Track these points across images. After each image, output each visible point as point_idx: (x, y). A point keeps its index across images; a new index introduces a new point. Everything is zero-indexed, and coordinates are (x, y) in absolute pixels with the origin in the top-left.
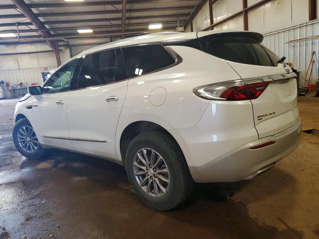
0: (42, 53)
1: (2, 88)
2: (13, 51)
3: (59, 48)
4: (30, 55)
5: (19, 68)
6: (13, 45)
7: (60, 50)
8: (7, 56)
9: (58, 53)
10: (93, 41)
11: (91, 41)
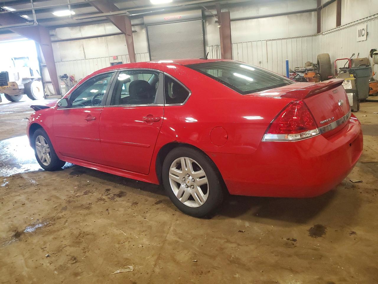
0: (111, 36)
1: (65, 83)
2: (79, 35)
3: (133, 29)
4: (98, 39)
5: (85, 57)
6: (79, 27)
7: (133, 32)
8: (72, 42)
9: (130, 36)
10: (177, 16)
11: (174, 16)
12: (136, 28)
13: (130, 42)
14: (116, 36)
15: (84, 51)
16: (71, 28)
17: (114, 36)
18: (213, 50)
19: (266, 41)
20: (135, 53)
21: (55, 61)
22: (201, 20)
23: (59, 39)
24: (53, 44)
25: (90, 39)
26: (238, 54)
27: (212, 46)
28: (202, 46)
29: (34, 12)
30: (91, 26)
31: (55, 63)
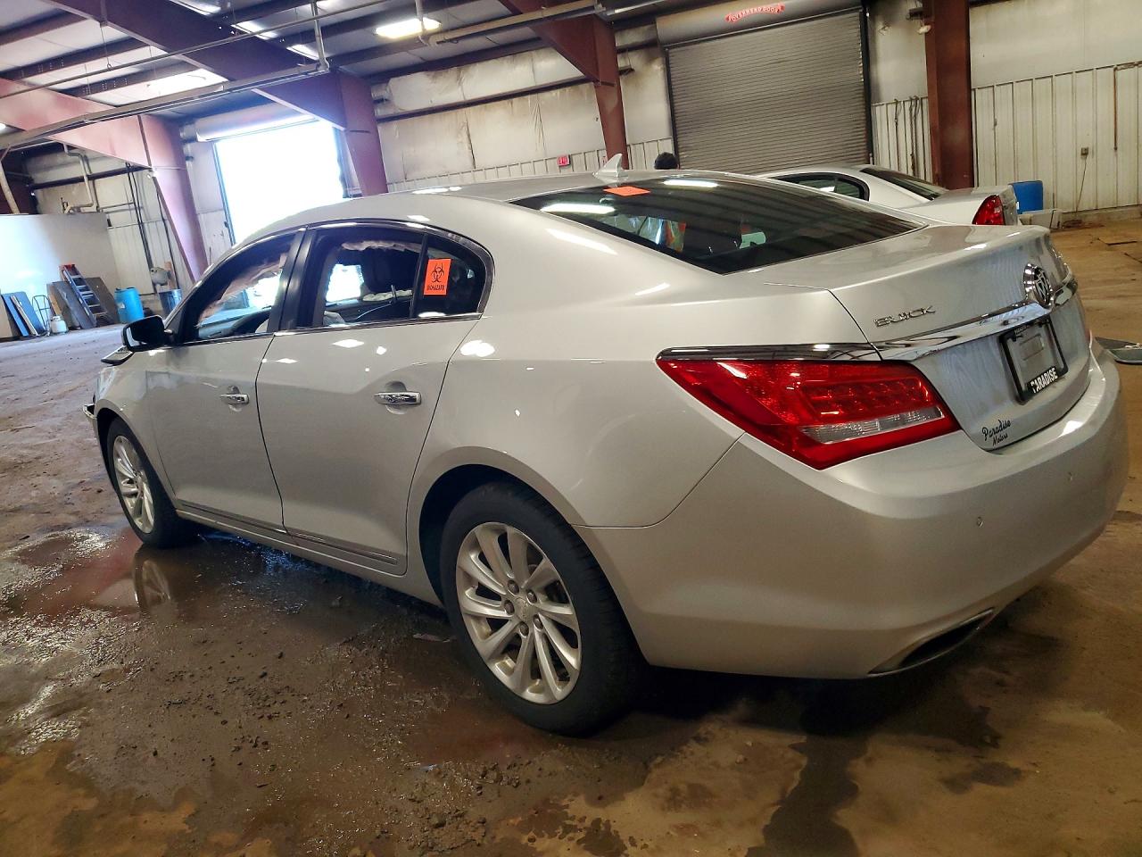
0: (554, 93)
2: (455, 96)
3: (621, 63)
4: (511, 103)
5: (474, 164)
6: (456, 69)
7: (623, 72)
8: (436, 116)
9: (612, 85)
10: (769, 6)
11: (760, 8)
12: (634, 60)
13: (611, 105)
14: (567, 89)
15: (471, 144)
16: (433, 73)
17: (561, 90)
18: (901, 118)
19: (1112, 69)
20: (628, 142)
21: (388, 181)
22: (857, 14)
23: (398, 112)
24: (380, 128)
25: (488, 105)
26: (995, 124)
27: (897, 102)
28: (859, 104)
29: (318, 32)
30: (491, 62)
31: (386, 185)
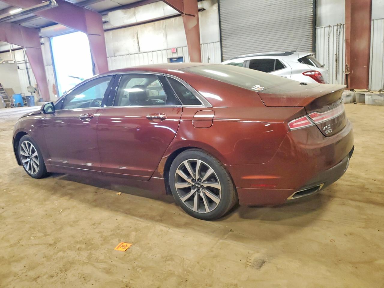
2: (133, 21)
3: (200, 6)
4: (155, 24)
5: (139, 50)
6: (134, 8)
7: (200, 10)
8: (126, 29)
9: (194, 16)
12: (205, 4)
13: (192, 26)
14: (177, 18)
15: (138, 41)
16: (124, 10)
17: (175, 18)
18: (331, 35)
20: (201, 42)
21: (108, 56)
23: (112, 27)
24: (106, 34)
25: (146, 24)
27: (330, 26)
28: (309, 27)
30: (148, 6)
31: (108, 58)
